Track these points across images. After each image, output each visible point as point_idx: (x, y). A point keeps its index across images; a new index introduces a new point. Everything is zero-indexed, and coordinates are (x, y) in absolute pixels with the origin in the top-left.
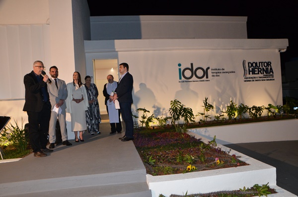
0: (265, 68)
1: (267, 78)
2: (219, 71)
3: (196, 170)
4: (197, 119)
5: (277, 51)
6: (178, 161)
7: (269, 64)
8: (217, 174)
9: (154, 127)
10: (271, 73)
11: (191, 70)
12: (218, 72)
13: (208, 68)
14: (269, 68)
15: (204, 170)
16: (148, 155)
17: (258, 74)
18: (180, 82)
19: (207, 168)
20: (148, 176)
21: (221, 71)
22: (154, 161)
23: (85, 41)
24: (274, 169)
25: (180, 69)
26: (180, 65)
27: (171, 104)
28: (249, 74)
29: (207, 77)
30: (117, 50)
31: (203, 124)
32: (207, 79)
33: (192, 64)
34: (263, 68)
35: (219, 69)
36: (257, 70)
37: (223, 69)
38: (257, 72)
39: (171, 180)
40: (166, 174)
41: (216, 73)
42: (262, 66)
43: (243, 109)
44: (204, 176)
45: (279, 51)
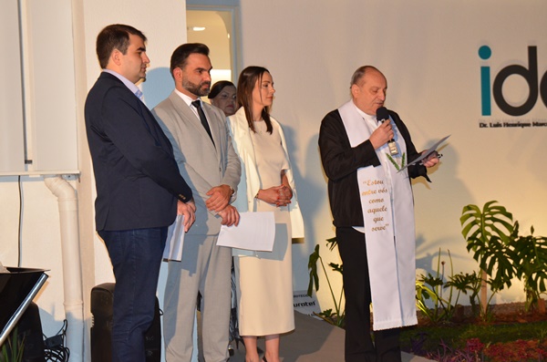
11: (530, 74)
18: (483, 125)
25: (485, 71)
26: (485, 52)
27: (463, 219)
33: (533, 52)
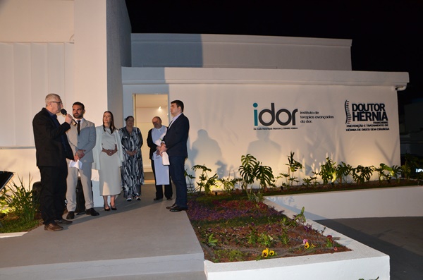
0: (376, 112)
1: (379, 127)
2: (311, 115)
3: (275, 256)
4: (279, 183)
5: (393, 89)
6: (250, 242)
7: (381, 106)
8: (305, 262)
9: (216, 193)
10: (385, 120)
11: (272, 112)
12: (309, 116)
13: (296, 111)
14: (382, 112)
15: (286, 256)
16: (207, 232)
17: (367, 120)
18: (255, 129)
19: (291, 254)
20: (207, 263)
21: (314, 115)
22: (216, 241)
23: (123, 68)
24: (387, 258)
25: (256, 111)
26: (255, 105)
27: (242, 160)
28: (354, 120)
29: (294, 124)
30: (167, 81)
31: (287, 190)
32: (294, 126)
33: (273, 105)
34: (373, 113)
35: (311, 113)
36: (364, 115)
37: (317, 113)
38: (364, 118)
39: (239, 270)
40: (232, 261)
41: (307, 117)
42: (372, 110)
43: (344, 169)
44: (286, 264)
45: (396, 89)
